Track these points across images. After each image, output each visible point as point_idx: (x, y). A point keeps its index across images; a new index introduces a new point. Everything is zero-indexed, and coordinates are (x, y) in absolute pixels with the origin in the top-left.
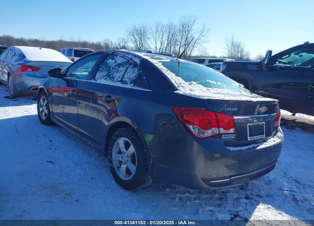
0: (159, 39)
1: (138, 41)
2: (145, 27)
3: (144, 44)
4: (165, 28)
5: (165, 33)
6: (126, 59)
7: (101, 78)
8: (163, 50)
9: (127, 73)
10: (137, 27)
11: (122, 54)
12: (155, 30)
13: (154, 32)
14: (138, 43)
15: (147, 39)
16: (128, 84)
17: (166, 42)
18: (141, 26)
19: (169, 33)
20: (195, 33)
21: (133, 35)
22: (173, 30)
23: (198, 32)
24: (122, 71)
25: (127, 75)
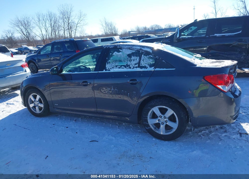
0: (43, 27)
1: (24, 30)
2: (28, 18)
3: (30, 33)
4: (45, 17)
5: (47, 21)
6: (134, 50)
7: (113, 68)
8: (49, 36)
9: (143, 60)
10: (20, 19)
11: (127, 46)
12: (37, 20)
13: (37, 22)
14: (25, 33)
15: (32, 28)
16: (147, 68)
17: (50, 29)
18: (23, 17)
19: (51, 20)
20: (74, 19)
21: (18, 26)
22: (54, 18)
23: (76, 17)
24: (136, 59)
25: (144, 61)
